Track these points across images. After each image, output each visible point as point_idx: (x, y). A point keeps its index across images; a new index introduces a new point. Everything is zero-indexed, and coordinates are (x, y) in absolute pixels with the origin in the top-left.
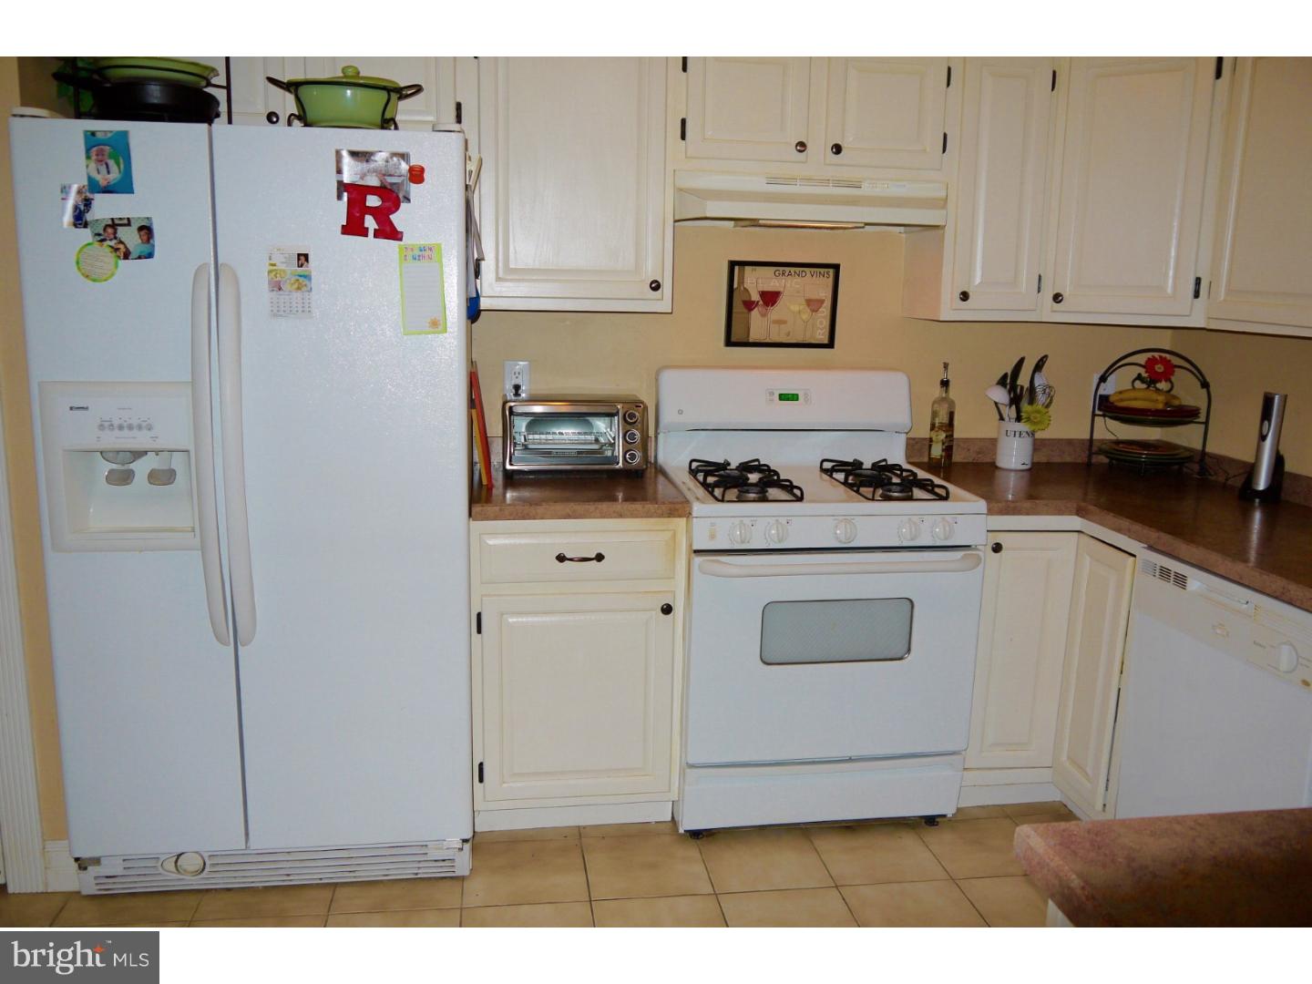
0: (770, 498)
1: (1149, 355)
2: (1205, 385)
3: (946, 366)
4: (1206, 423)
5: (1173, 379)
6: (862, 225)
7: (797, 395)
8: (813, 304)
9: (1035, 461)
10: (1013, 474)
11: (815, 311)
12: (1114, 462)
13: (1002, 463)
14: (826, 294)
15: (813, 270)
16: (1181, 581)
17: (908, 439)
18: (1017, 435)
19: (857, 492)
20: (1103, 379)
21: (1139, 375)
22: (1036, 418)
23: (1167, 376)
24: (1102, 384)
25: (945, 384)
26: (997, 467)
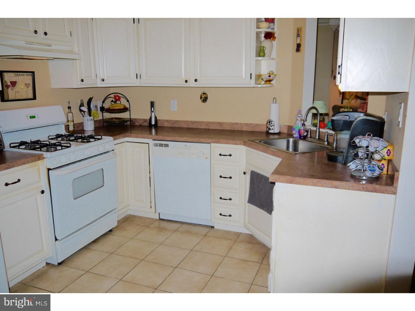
0: (58, 149)
1: (114, 94)
2: (128, 101)
3: (69, 103)
4: (130, 111)
5: (121, 101)
6: (53, 59)
7: (35, 116)
8: (27, 85)
9: (95, 126)
10: (89, 132)
11: (28, 87)
12: (108, 124)
13: (85, 129)
14: (30, 82)
15: (26, 73)
16: (167, 146)
17: (65, 125)
18: (91, 120)
19: (77, 142)
20: (103, 102)
21: (112, 100)
22: (95, 115)
23: (119, 100)
24: (104, 104)
25: (69, 108)
26: (84, 130)
